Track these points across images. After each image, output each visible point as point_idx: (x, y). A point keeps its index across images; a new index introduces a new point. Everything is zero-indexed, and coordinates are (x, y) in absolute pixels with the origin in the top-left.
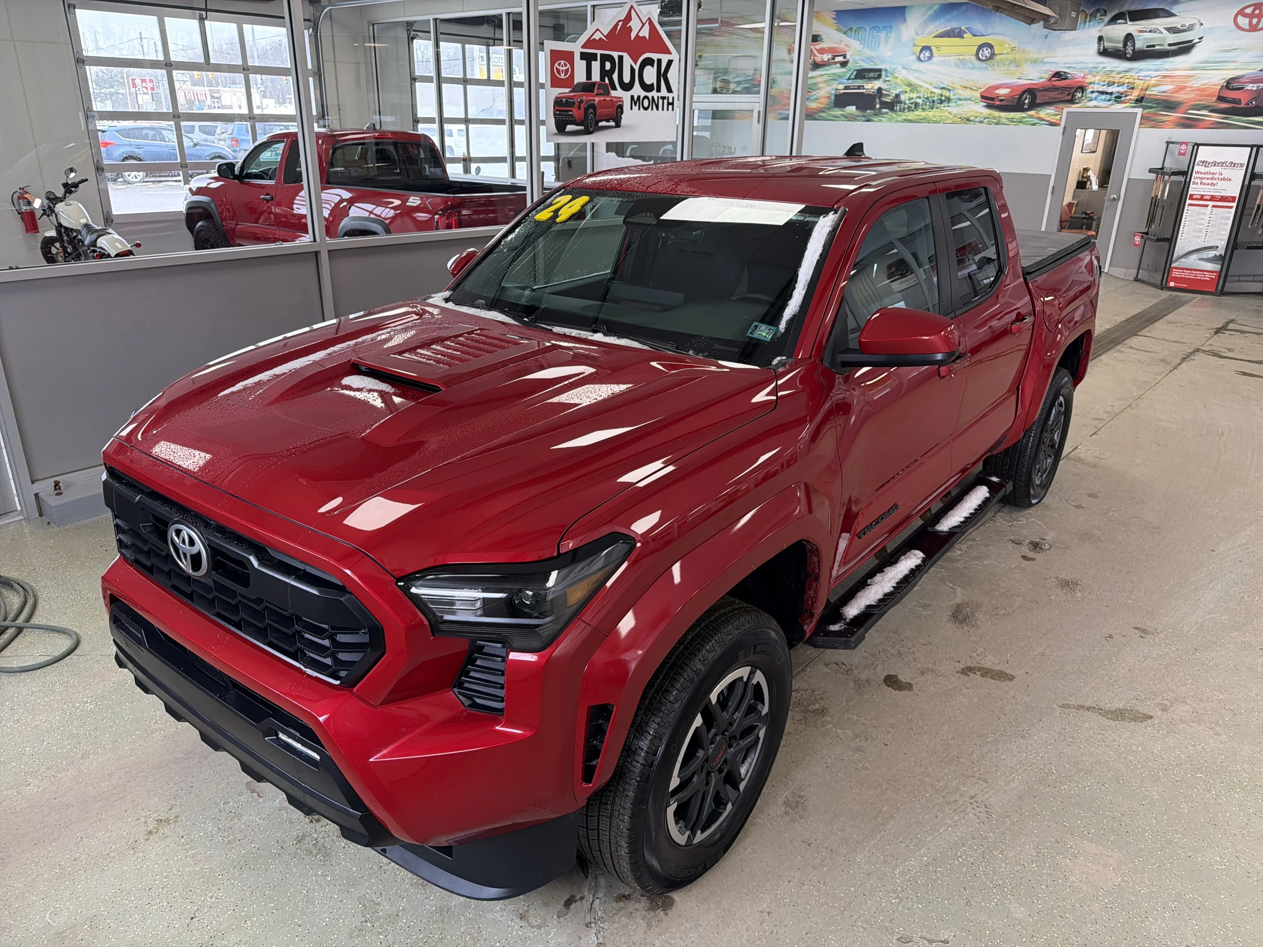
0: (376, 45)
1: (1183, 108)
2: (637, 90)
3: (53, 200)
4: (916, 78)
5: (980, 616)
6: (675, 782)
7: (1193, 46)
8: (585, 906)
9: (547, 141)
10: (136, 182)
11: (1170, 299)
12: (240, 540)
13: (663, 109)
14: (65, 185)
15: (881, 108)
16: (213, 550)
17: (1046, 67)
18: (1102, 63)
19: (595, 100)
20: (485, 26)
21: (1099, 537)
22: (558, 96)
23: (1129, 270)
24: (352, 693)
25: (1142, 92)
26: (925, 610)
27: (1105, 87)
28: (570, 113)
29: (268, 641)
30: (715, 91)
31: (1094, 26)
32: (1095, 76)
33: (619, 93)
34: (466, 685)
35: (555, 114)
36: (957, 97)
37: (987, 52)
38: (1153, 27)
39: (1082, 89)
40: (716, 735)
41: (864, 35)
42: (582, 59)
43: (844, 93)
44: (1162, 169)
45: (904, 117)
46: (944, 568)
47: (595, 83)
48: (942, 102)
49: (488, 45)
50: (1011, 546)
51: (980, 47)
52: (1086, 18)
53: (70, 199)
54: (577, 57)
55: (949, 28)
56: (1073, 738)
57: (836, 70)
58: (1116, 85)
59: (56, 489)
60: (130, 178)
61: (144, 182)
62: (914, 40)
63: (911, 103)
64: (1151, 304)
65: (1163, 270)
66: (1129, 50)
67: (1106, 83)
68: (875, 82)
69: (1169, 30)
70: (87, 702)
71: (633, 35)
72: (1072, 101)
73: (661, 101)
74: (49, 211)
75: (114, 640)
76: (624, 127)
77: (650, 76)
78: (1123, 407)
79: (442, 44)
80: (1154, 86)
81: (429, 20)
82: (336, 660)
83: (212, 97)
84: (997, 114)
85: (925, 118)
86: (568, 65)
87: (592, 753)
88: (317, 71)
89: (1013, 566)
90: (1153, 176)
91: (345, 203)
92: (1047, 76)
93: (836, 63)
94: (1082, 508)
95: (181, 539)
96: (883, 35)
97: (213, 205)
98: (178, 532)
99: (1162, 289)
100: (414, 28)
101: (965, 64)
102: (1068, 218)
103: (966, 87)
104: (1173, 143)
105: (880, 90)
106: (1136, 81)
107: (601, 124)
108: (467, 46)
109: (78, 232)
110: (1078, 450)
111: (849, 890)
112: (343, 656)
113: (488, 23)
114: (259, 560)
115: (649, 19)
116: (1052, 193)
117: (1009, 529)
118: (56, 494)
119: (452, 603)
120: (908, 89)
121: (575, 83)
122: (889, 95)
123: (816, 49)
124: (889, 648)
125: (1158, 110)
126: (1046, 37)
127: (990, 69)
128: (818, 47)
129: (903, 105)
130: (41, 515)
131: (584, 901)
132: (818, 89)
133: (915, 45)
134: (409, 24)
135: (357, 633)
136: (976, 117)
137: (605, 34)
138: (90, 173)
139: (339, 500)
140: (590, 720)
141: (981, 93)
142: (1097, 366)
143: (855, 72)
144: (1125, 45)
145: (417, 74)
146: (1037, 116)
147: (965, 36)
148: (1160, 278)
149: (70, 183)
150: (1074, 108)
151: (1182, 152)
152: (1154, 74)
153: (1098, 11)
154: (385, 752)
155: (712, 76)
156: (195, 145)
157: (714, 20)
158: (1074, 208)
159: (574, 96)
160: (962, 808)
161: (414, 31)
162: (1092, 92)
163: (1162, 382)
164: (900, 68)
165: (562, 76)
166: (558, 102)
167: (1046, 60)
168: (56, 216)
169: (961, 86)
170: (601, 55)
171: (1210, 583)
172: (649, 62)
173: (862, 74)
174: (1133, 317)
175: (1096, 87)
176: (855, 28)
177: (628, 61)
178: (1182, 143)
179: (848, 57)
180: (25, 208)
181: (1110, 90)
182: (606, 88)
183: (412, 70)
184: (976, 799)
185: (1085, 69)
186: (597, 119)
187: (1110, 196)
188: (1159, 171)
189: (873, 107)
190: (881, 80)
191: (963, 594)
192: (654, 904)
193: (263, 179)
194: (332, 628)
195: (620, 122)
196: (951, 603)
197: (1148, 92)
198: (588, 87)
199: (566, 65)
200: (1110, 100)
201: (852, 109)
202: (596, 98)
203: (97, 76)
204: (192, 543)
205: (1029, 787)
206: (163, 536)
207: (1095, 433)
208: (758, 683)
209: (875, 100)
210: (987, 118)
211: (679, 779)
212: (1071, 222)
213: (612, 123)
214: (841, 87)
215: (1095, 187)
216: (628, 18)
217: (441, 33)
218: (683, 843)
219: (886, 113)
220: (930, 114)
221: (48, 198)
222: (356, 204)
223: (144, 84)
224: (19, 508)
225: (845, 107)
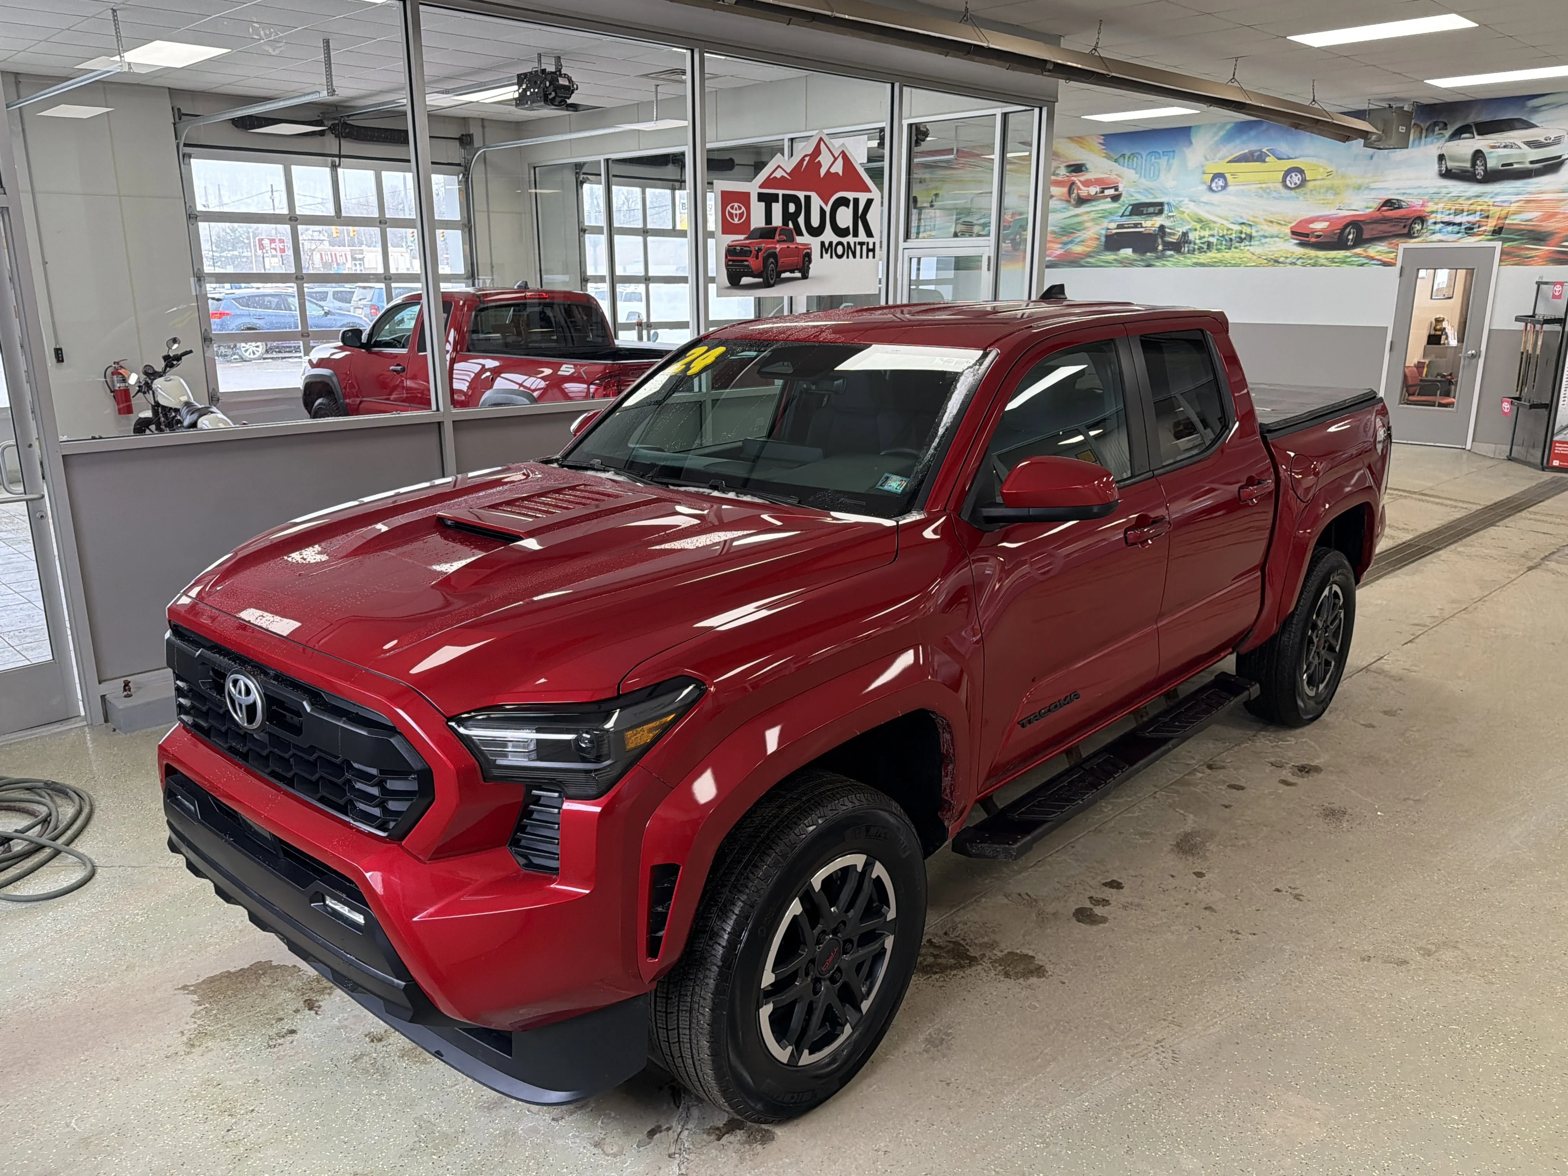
0: (538, 191)
1: (1555, 240)
2: (828, 235)
3: (151, 374)
4: (1208, 212)
5: (1211, 846)
6: (768, 978)
7: (1562, 163)
8: (671, 1136)
9: (718, 296)
10: (255, 359)
11: (1553, 481)
12: (296, 686)
13: (861, 257)
14: (166, 358)
15: (1164, 250)
16: (269, 699)
17: (1373, 194)
18: (1445, 187)
19: (776, 248)
20: (670, 167)
21: (1387, 761)
22: (731, 244)
23: (1499, 446)
24: (400, 845)
25: (1500, 221)
26: (1143, 839)
27: (1452, 216)
28: (746, 263)
29: (319, 795)
30: (956, 235)
31: (1432, 143)
32: (1437, 203)
33: (805, 239)
34: (523, 843)
35: (727, 265)
36: (1261, 233)
37: (1296, 179)
38: (1508, 141)
39: (1422, 219)
40: (824, 932)
41: (1139, 162)
42: (760, 200)
43: (1117, 233)
44: (1533, 316)
45: (1195, 260)
46: (1177, 792)
47: (776, 228)
48: (1241, 240)
49: (673, 189)
50: (1269, 769)
51: (1288, 173)
52: (1421, 133)
53: (171, 374)
54: (754, 198)
55: (1246, 151)
56: (1301, 982)
57: (1107, 205)
58: (1465, 214)
59: (125, 690)
60: (247, 354)
61: (265, 359)
62: (1203, 166)
63: (1203, 243)
64: (1523, 489)
65: (1542, 446)
66: (1480, 170)
67: (1452, 211)
68: (1155, 218)
69: (1529, 144)
70: (138, 914)
71: (823, 172)
72: (1409, 235)
73: (858, 247)
74: (146, 387)
75: (168, 822)
76: (813, 278)
77: (845, 217)
78: (1456, 611)
79: (615, 189)
80: (1516, 213)
81: (600, 161)
82: (385, 810)
83: (354, 259)
84: (1312, 253)
85: (1221, 261)
86: (743, 208)
87: (657, 921)
88: (466, 222)
89: (1266, 792)
90: (1521, 326)
91: (488, 374)
92: (1375, 205)
93: (1106, 197)
94: (1373, 727)
95: (238, 689)
96: (1163, 161)
97: (335, 379)
98: (235, 682)
99: (1543, 470)
100: (584, 171)
101: (1269, 194)
102: (1418, 382)
103: (1271, 222)
104: (1546, 283)
105: (1162, 227)
106: (1491, 208)
107: (783, 275)
108: (648, 190)
109: (177, 411)
110: (1383, 661)
111: (987, 1133)
112: (393, 805)
113: (673, 163)
114: (312, 704)
115: (843, 152)
116: (1391, 350)
117: (1271, 750)
118: (125, 696)
119: (504, 743)
120: (1198, 226)
121: (752, 228)
122: (1174, 234)
123: (1080, 181)
124: (1088, 880)
125: (1522, 243)
126: (1372, 157)
127: (1301, 198)
128: (1082, 179)
129: (1192, 245)
130: (106, 721)
131: (671, 1132)
132: (1084, 229)
133: (1204, 173)
134: (578, 166)
135: (406, 779)
136: (1287, 258)
137: (788, 171)
138: (196, 344)
139: (395, 642)
140: (653, 883)
141: (1291, 228)
142: (1432, 562)
143: (1130, 207)
144: (1474, 164)
145: (586, 223)
146: (1365, 254)
147: (1267, 159)
148: (1540, 454)
149: (171, 355)
150: (1412, 244)
151: (1557, 294)
152: (1515, 198)
153: (1435, 124)
154: (431, 910)
155: (955, 217)
156: (326, 314)
157: (950, 151)
158: (1425, 370)
159: (750, 243)
160: (1145, 1052)
161: (584, 174)
162: (1435, 223)
163: (1515, 582)
164: (1186, 200)
165: (736, 221)
166: (731, 251)
167: (1373, 186)
168: (154, 393)
169: (1265, 220)
170: (783, 195)
171: (1522, 814)
172: (843, 202)
173: (1138, 209)
174: (1495, 504)
175: (1439, 217)
176: (1128, 154)
177: (816, 202)
178: (1555, 284)
179: (1120, 189)
180: (118, 385)
181: (1458, 219)
182: (789, 233)
183: (581, 220)
184: (1163, 1044)
185: (1424, 194)
186: (779, 269)
187: (1467, 351)
188: (1529, 319)
189: (1154, 249)
190: (1163, 215)
191: (1195, 822)
192: (752, 1137)
193: (395, 347)
194: (382, 772)
195: (808, 272)
196: (1178, 832)
197: (1507, 222)
198: (768, 233)
199: (740, 208)
200: (1458, 233)
201: (1127, 252)
202: (777, 246)
203: (219, 237)
204: (248, 692)
205: (1232, 1033)
206: (220, 688)
207: (1410, 641)
208: (878, 877)
209: (1156, 241)
210: (1300, 258)
211: (773, 976)
212: (1422, 387)
213: (798, 275)
214: (1113, 225)
215: (1453, 342)
216: (817, 152)
217: (614, 176)
218: (785, 1061)
219: (1171, 256)
220: (1228, 255)
221: (146, 373)
222: (503, 375)
223: (273, 245)
224: (83, 713)
225: (1118, 249)
